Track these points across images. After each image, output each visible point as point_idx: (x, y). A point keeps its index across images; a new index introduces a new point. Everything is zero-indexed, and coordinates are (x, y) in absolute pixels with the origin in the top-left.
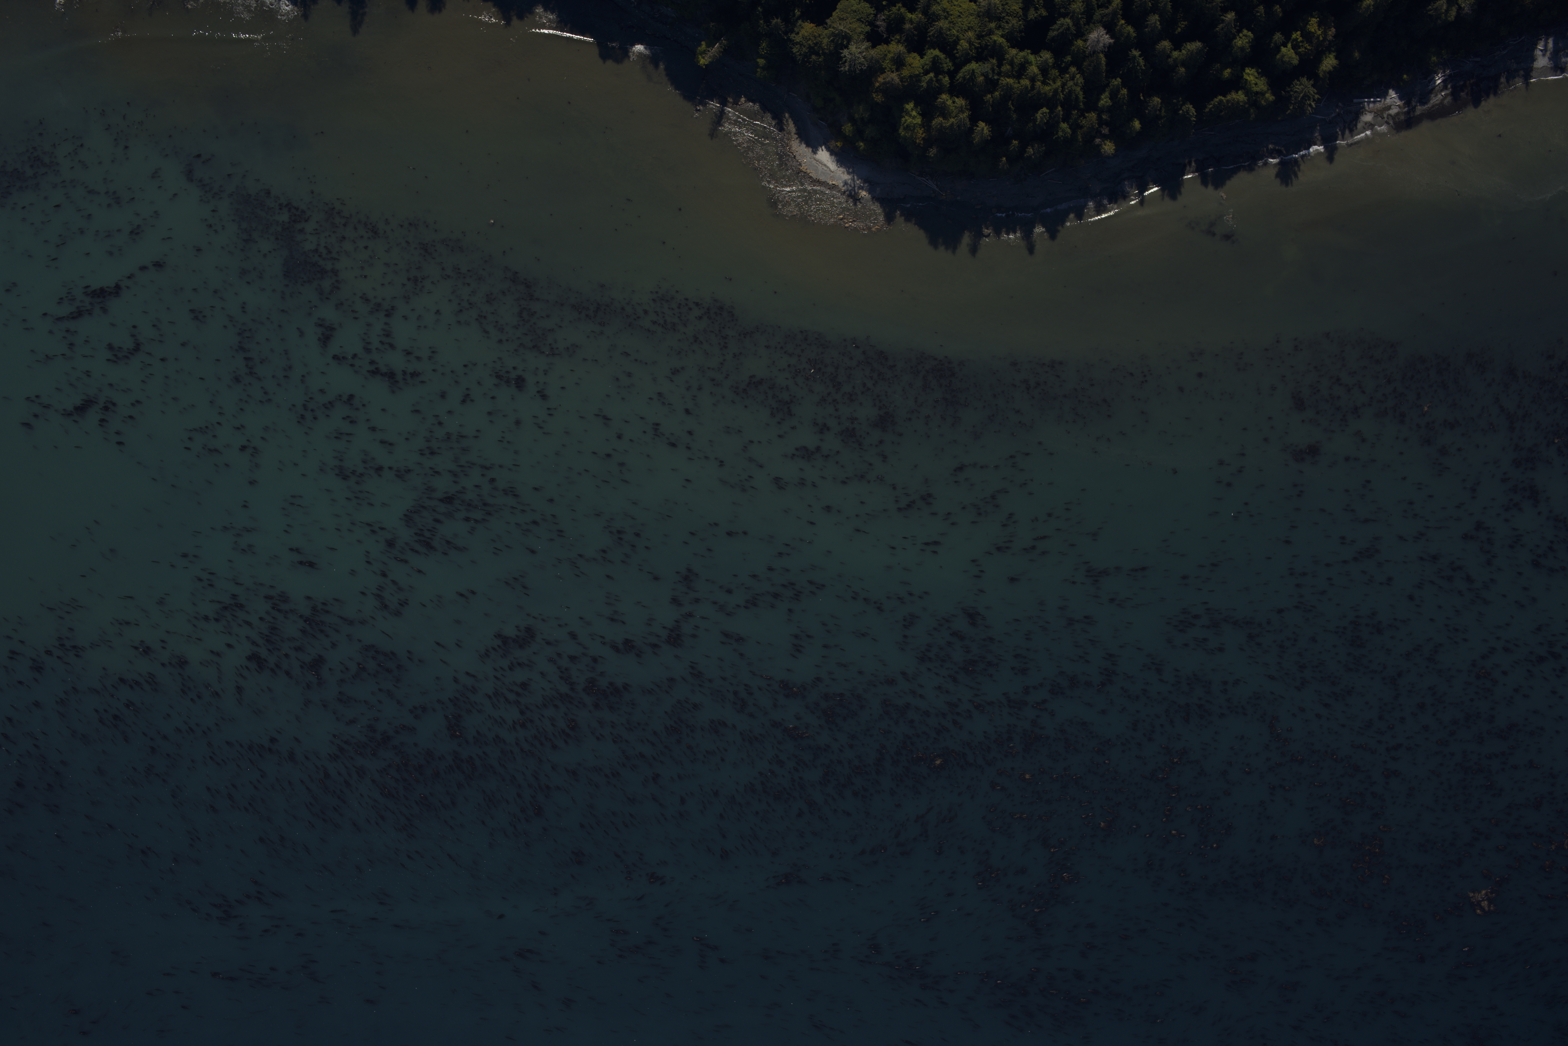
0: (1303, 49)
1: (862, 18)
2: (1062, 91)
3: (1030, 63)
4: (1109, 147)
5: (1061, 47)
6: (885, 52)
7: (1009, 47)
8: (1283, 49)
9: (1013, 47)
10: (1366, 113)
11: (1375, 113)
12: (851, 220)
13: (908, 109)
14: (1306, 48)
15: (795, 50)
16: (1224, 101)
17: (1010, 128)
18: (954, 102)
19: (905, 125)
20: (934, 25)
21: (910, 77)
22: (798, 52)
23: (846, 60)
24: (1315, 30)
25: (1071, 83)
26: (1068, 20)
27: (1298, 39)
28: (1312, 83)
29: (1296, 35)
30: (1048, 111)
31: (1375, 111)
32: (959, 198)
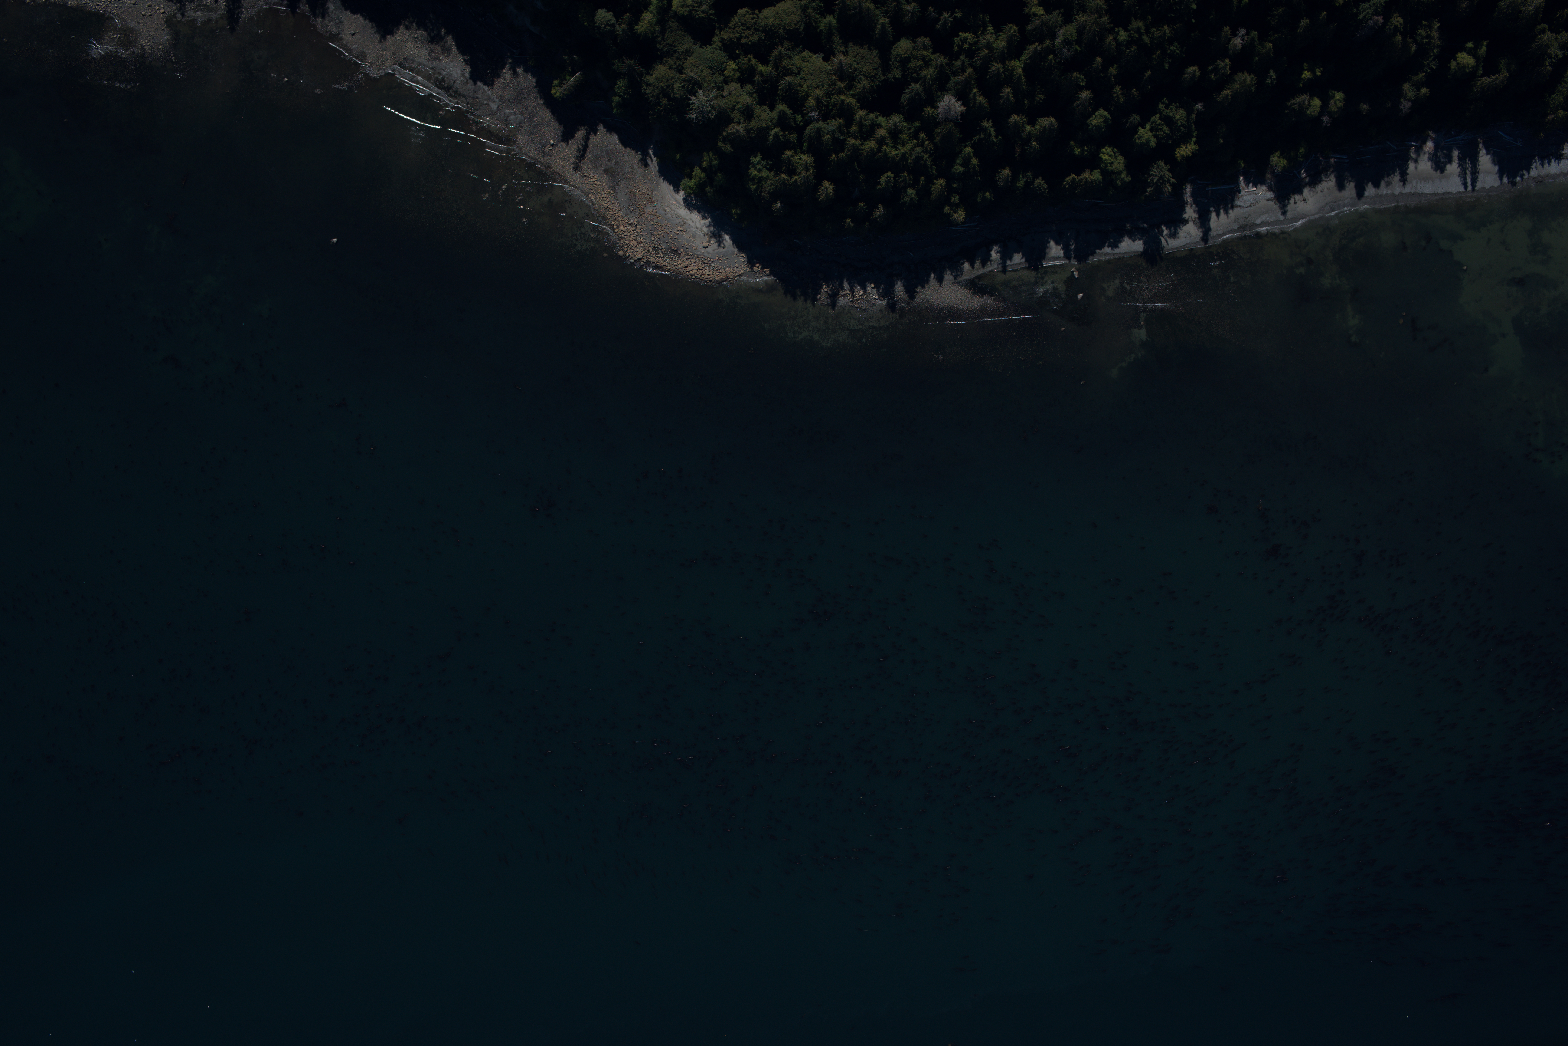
0: (1162, 133)
2: (910, 156)
3: (879, 126)
4: (959, 216)
5: (912, 113)
6: (734, 102)
7: (858, 108)
8: (1141, 131)
9: (862, 108)
13: (754, 162)
15: (647, 91)
16: (1077, 179)
19: (751, 177)
20: (785, 79)
21: (758, 129)
22: (651, 93)
23: (693, 107)
24: (1173, 114)
25: (919, 149)
26: (918, 86)
27: (1156, 122)
28: (1169, 167)
29: (1156, 118)
30: (893, 175)
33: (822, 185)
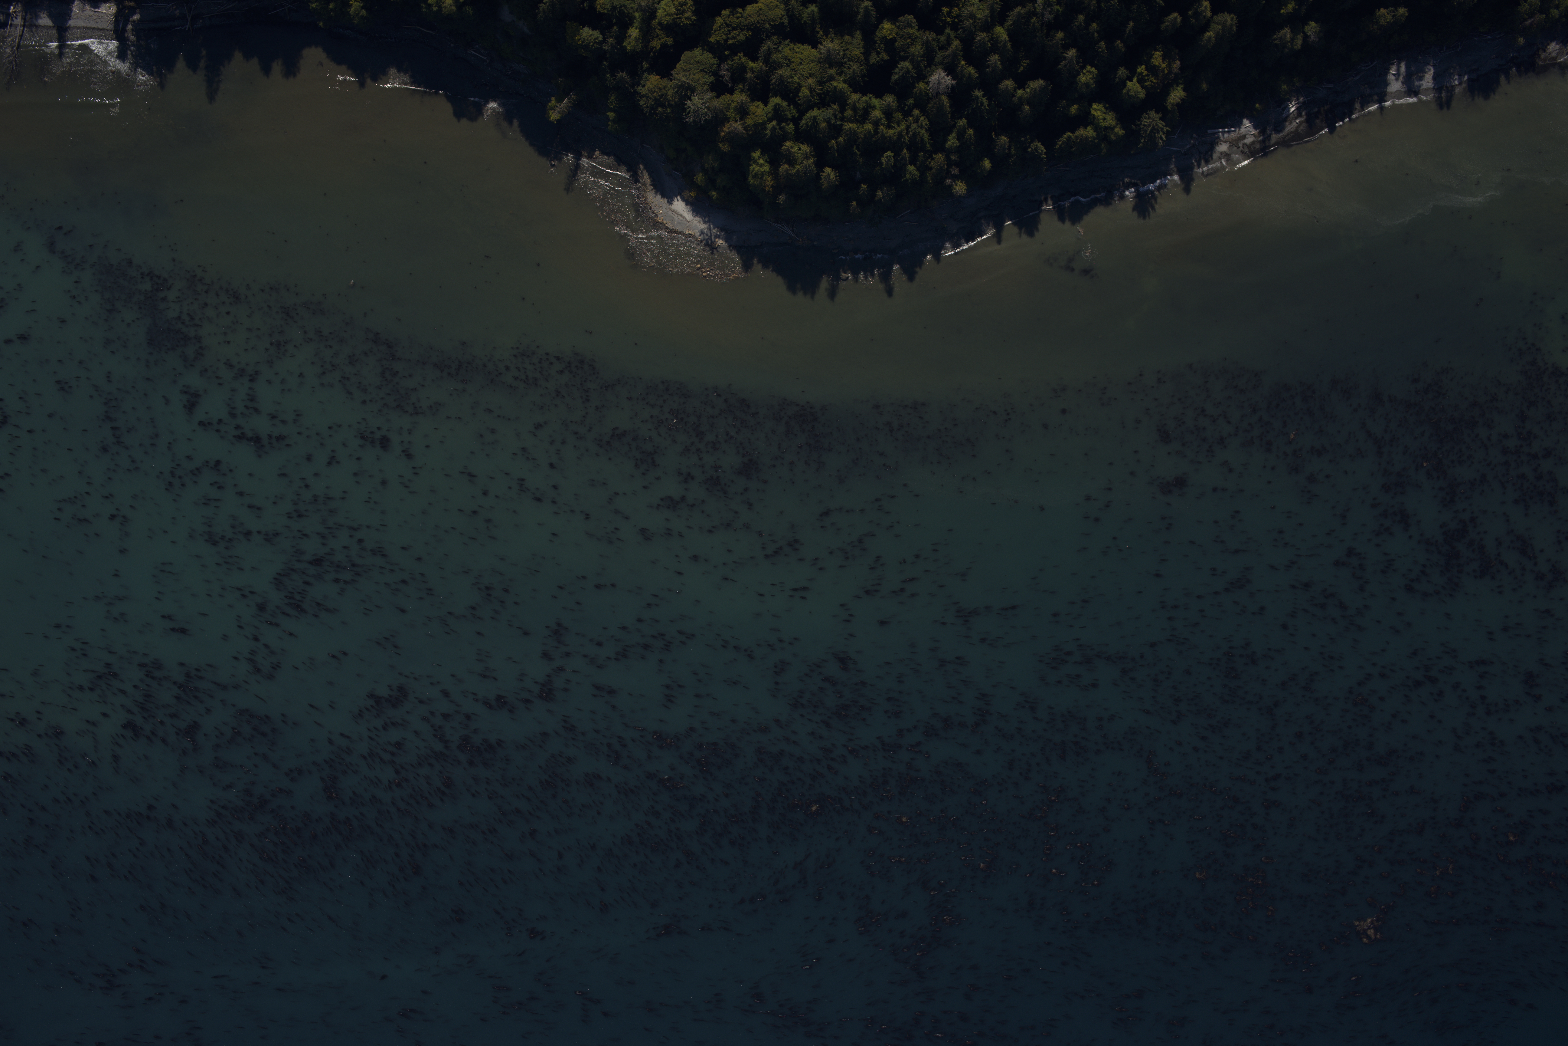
0: (1149, 83)
1: (705, 68)
2: (907, 133)
3: (874, 108)
4: (960, 188)
5: (903, 90)
6: (729, 101)
7: (851, 93)
8: (1129, 84)
9: (855, 92)
10: (1222, 143)
11: (1230, 143)
12: (708, 269)
13: (755, 158)
14: (1152, 82)
15: (642, 103)
16: (1073, 137)
17: (858, 172)
18: (800, 149)
19: (753, 173)
20: (775, 73)
21: (754, 125)
22: (645, 104)
23: (689, 111)
24: (1159, 63)
25: (914, 126)
26: (907, 64)
27: (1143, 73)
28: (1160, 116)
29: (1141, 69)
30: (893, 154)
31: (1230, 141)
32: (815, 243)
33: (824, 172)
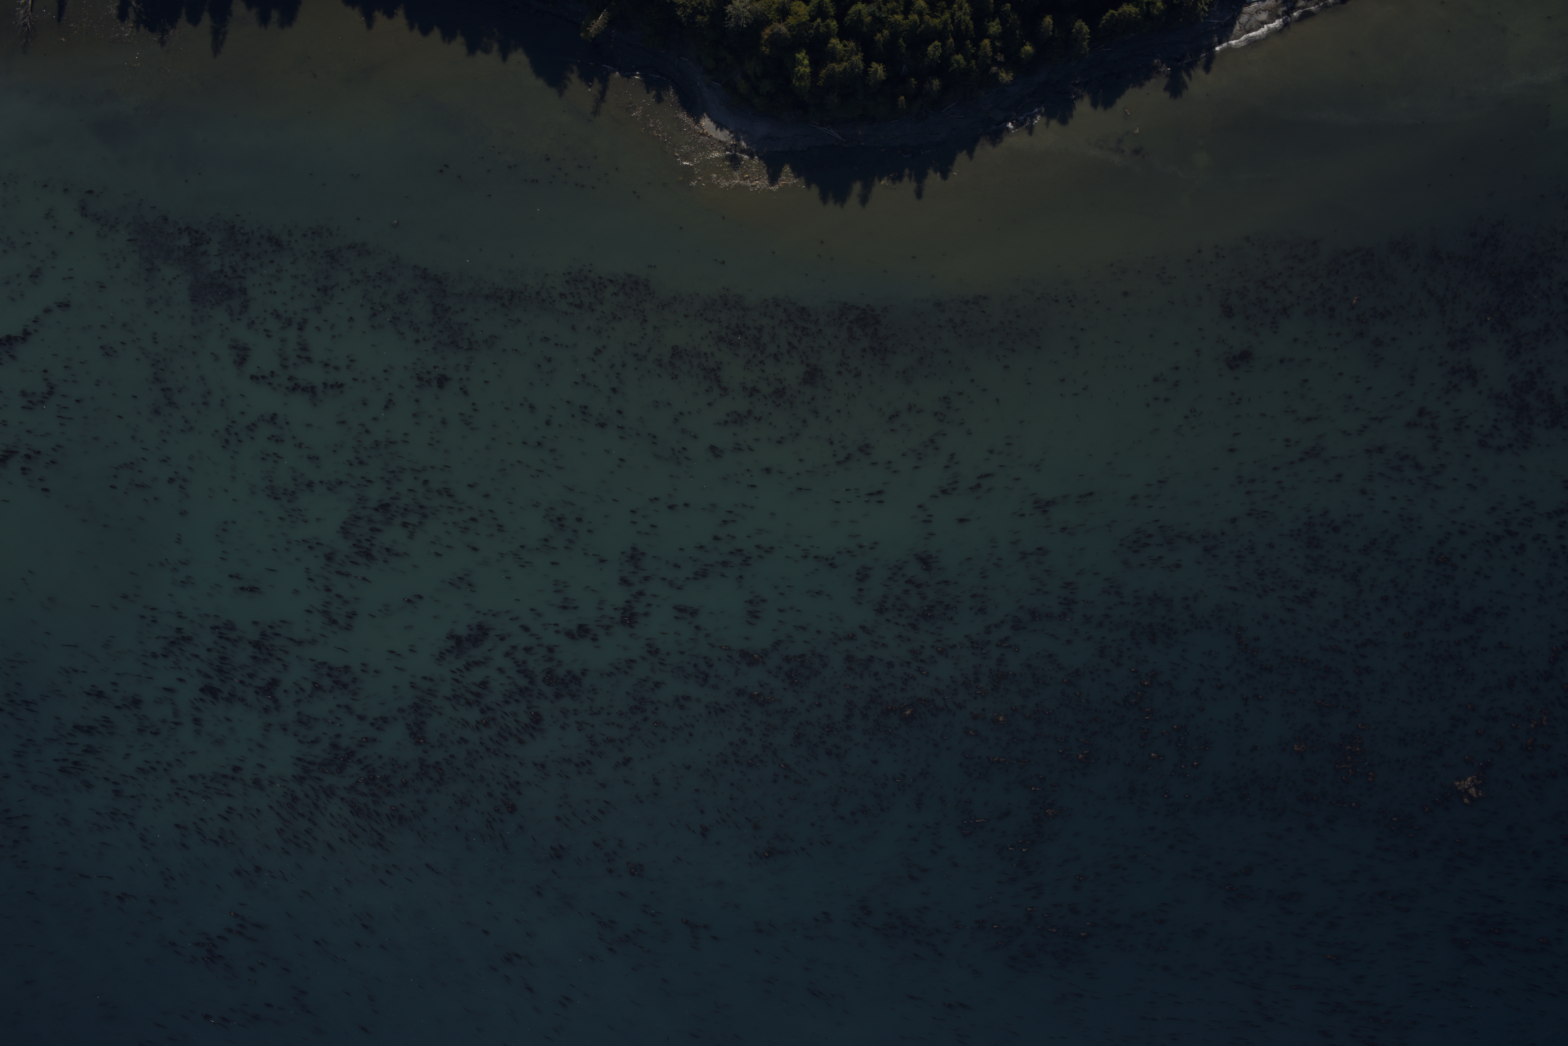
2: (952, 22)
4: (1006, 75)
11: (1269, 11)
13: (799, 59)
15: (679, 13)
16: (1116, 15)
17: (905, 66)
18: (845, 46)
19: (799, 74)
21: (798, 25)
22: (683, 14)
23: (731, 16)
25: (959, 13)
30: (939, 44)
32: (862, 144)
33: (871, 67)
